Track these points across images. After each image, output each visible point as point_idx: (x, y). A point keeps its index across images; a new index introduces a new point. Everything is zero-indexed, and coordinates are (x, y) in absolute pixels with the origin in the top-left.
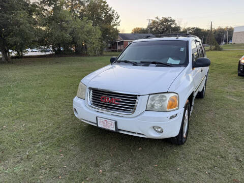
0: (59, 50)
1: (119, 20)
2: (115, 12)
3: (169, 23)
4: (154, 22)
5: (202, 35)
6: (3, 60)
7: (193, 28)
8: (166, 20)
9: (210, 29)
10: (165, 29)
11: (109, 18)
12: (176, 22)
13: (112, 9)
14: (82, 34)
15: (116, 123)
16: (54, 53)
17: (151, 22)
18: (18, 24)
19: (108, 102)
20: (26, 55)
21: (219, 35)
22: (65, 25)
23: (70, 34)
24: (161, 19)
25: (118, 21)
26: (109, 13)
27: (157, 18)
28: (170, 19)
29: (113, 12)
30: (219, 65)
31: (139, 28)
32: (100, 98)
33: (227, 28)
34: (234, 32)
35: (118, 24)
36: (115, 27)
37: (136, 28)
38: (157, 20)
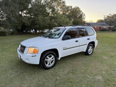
1: (85, 16)
4: (108, 17)
10: (115, 20)
11: (81, 16)
15: (20, 56)
17: (106, 17)
24: (112, 15)
27: (110, 14)
29: (82, 13)
35: (84, 18)
36: (83, 20)
37: (99, 20)
38: (110, 16)
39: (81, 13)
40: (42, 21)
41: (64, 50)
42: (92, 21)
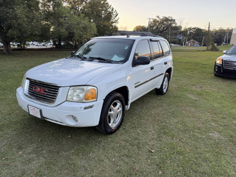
0: (60, 44)
1: (117, 17)
2: (114, 10)
3: (169, 23)
4: (155, 21)
5: (203, 35)
6: (5, 51)
7: (195, 28)
8: (167, 19)
9: (207, 29)
10: (165, 28)
11: (109, 16)
12: (176, 21)
13: (111, 7)
14: (77, 30)
15: (41, 111)
16: (55, 47)
17: (152, 21)
18: (16, 18)
19: (38, 92)
20: (28, 47)
21: (220, 36)
22: (62, 20)
23: (67, 29)
24: (162, 18)
25: (116, 19)
26: (109, 10)
27: (158, 17)
28: (170, 19)
29: (112, 10)
30: (205, 64)
31: (141, 26)
32: (32, 88)
33: (228, 29)
34: (233, 33)
35: (116, 21)
36: (114, 24)
37: (139, 26)
38: (158, 19)
39: (110, 10)
40: (26, 19)
41: (136, 87)
42: (126, 28)
